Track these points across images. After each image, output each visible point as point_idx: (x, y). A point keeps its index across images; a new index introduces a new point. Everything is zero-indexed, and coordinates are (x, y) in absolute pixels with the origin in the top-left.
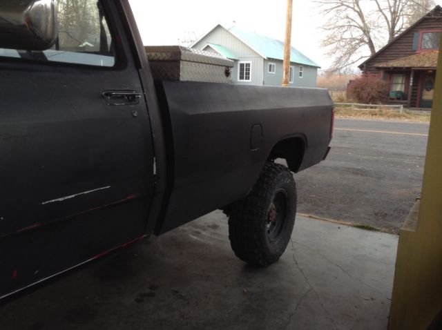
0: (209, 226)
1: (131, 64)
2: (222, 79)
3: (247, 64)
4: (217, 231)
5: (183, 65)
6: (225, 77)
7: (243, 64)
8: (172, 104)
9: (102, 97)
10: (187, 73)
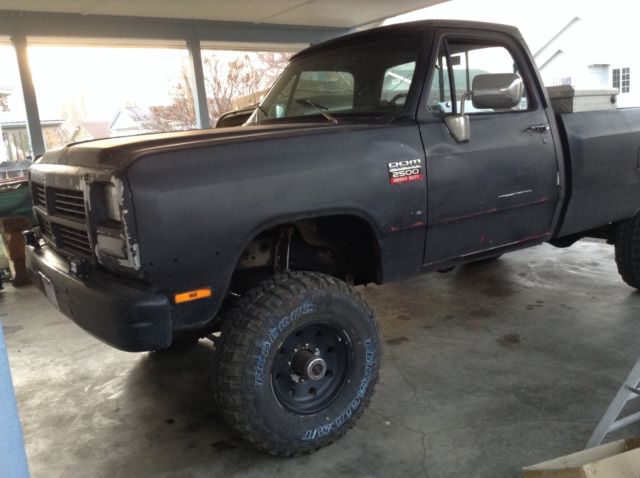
0: (587, 264)
1: (540, 106)
2: (609, 106)
3: (624, 70)
4: (598, 268)
5: (576, 101)
6: (610, 104)
7: (618, 71)
8: (569, 132)
9: (525, 131)
10: (579, 106)
